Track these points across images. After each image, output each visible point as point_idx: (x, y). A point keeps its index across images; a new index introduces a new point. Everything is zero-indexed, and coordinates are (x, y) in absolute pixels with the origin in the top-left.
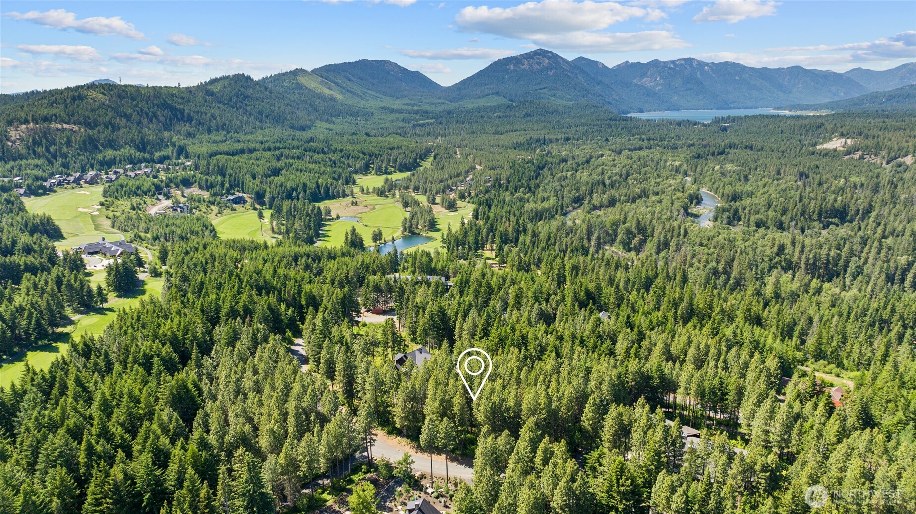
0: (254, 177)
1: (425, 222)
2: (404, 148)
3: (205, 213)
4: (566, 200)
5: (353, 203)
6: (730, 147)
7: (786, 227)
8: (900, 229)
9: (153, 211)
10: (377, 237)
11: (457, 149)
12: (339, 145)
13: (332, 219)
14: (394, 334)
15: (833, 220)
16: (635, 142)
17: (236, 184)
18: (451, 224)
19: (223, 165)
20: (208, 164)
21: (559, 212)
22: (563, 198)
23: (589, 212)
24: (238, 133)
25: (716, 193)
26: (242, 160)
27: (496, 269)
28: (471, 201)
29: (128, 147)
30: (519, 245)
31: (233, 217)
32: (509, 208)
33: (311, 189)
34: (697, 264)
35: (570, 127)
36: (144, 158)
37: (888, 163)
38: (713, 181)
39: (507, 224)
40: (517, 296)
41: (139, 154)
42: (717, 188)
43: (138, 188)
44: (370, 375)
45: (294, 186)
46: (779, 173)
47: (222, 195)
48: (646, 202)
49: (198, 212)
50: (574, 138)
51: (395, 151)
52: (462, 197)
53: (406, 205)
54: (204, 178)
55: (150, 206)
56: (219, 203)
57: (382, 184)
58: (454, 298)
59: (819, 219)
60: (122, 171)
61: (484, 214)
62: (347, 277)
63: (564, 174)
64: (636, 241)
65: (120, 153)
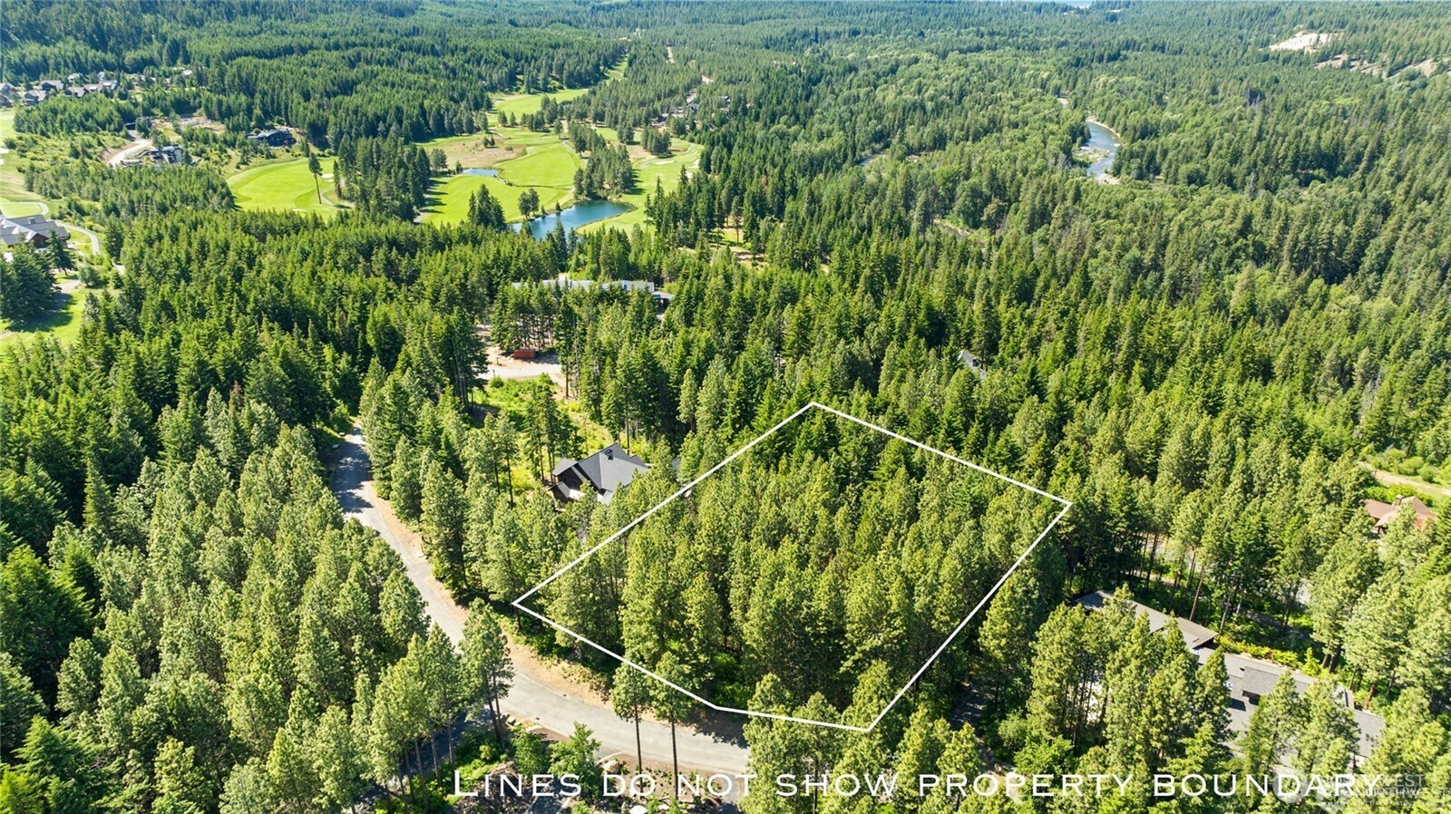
0: (307, 97)
1: (615, 177)
2: (576, 46)
3: (216, 163)
4: (861, 137)
5: (486, 143)
6: (1127, 48)
7: (1239, 185)
8: (1436, 186)
9: (116, 159)
10: (529, 203)
11: (669, 49)
12: (463, 40)
13: (449, 172)
14: (551, 418)
15: (1316, 172)
16: (968, 38)
17: (274, 110)
18: (662, 179)
19: (250, 75)
20: (222, 74)
21: (850, 157)
22: (854, 133)
23: (901, 159)
24: (283, 19)
25: (1112, 126)
26: (287, 66)
27: (748, 265)
28: (696, 138)
29: (71, 40)
30: (786, 219)
31: (270, 170)
32: (763, 151)
33: (410, 117)
34: (1103, 252)
35: (859, 12)
36: (104, 61)
37: (1390, 74)
38: (1107, 104)
39: (763, 179)
40: (801, 325)
41: (93, 54)
42: (1114, 118)
43: (88, 115)
44: (496, 527)
45: (379, 113)
46: (1214, 91)
47: (250, 130)
48: (999, 140)
49: (203, 162)
50: (866, 32)
51: (561, 51)
52: (680, 131)
53: (581, 146)
54: (215, 99)
55: (110, 150)
56: (243, 144)
57: (540, 109)
58: (675, 333)
59: (1293, 171)
60: (59, 85)
61: (721, 162)
62: (463, 286)
63: (854, 91)
64: (990, 209)
65: (56, 51)
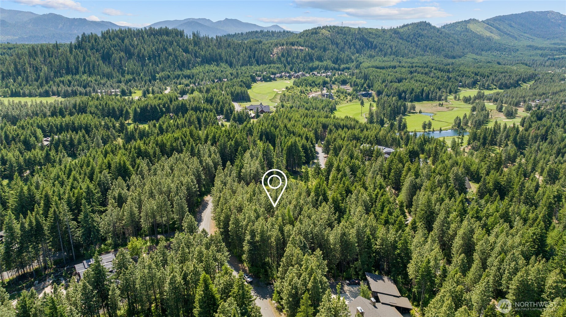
1: (472, 122)
5: (440, 104)
9: (312, 95)
10: (427, 126)
13: (415, 112)
19: (369, 74)
26: (384, 72)
29: (328, 61)
36: (334, 67)
41: (332, 65)
45: (405, 90)
47: (360, 91)
55: (313, 92)
56: (354, 95)
57: (475, 95)
60: (316, 73)
65: (323, 64)
